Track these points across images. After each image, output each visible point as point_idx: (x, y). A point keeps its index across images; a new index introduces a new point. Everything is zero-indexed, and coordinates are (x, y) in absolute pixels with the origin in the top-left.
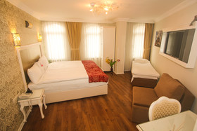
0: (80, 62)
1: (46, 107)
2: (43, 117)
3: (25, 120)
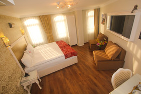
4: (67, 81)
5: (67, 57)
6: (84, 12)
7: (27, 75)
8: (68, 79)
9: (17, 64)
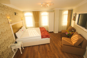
0: (39, 28)
1: (23, 48)
2: (22, 53)
3: (14, 54)
4: (39, 54)
5: (42, 37)
6: (61, 11)
7: (16, 42)
8: (40, 52)
9: (12, 35)
